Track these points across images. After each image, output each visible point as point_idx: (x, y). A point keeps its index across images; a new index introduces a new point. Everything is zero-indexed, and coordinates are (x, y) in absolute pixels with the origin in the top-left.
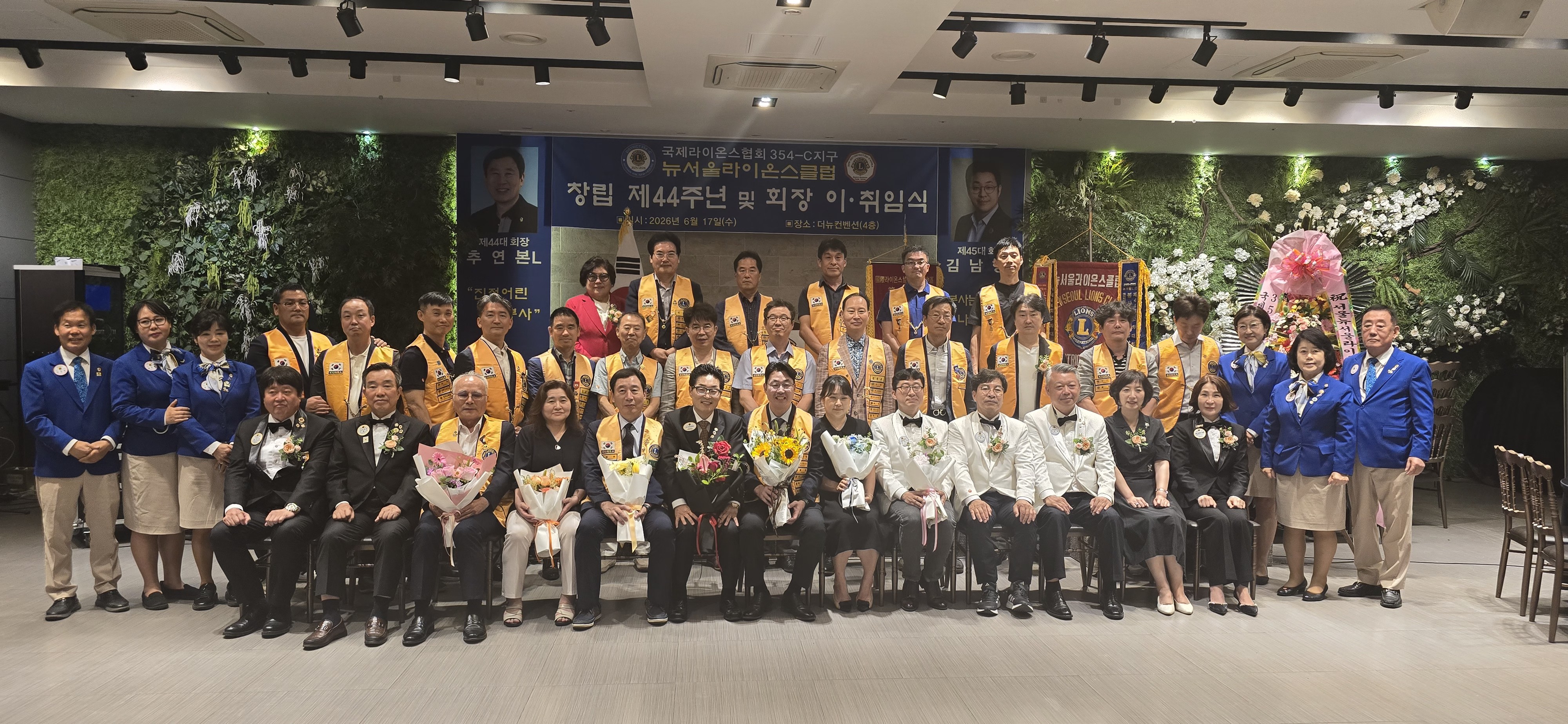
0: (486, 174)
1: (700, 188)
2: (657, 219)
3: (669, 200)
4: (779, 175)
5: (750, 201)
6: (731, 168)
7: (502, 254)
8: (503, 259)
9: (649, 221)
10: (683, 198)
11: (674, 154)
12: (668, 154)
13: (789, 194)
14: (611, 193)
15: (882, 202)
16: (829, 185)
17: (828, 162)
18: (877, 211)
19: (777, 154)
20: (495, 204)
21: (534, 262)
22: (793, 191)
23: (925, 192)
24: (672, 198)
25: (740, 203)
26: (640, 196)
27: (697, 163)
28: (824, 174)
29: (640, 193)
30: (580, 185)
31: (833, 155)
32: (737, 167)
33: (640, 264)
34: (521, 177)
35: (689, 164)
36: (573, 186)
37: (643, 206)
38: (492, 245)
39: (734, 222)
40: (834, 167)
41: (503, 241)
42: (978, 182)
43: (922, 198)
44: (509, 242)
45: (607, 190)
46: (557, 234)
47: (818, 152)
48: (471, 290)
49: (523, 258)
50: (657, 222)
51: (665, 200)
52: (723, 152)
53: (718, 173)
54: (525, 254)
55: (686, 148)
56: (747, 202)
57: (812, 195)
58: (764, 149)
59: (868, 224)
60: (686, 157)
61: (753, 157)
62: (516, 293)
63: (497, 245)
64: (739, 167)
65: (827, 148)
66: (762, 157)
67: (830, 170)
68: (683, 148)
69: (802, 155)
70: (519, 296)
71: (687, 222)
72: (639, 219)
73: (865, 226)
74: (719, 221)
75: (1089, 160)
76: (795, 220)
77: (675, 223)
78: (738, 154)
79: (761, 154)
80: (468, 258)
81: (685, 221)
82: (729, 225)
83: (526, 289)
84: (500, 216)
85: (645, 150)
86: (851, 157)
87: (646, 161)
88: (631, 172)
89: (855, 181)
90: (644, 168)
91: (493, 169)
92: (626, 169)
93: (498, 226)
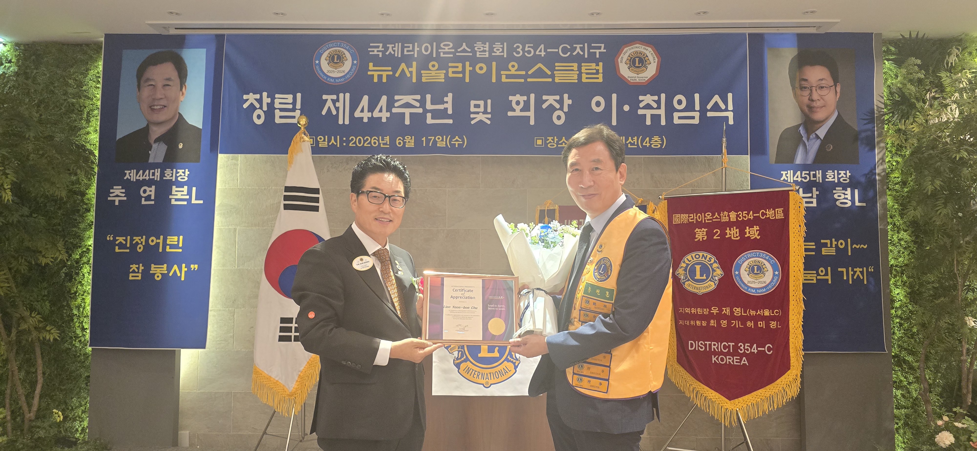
0: (139, 86)
1: (418, 97)
2: (360, 140)
3: (376, 114)
4: (525, 77)
5: (485, 112)
6: (460, 69)
7: (151, 191)
8: (153, 198)
9: (348, 141)
10: (394, 110)
11: (383, 52)
12: (375, 53)
13: (539, 102)
14: (298, 106)
15: (670, 110)
16: (595, 89)
17: (592, 58)
18: (663, 123)
19: (523, 49)
20: (148, 125)
21: (194, 201)
22: (545, 97)
23: (730, 96)
24: (381, 111)
25: (472, 116)
26: (337, 109)
27: (414, 64)
28: (587, 74)
29: (337, 104)
30: (258, 96)
31: (600, 48)
32: (468, 68)
33: (320, 196)
34: (181, 89)
36: (251, 98)
37: (341, 122)
38: (141, 178)
39: (463, 141)
40: (601, 64)
41: (154, 174)
42: (806, 80)
43: (726, 103)
44: (162, 175)
45: (294, 103)
46: (235, 164)
47: (578, 46)
48: (112, 239)
49: (179, 197)
50: (360, 143)
51: (370, 113)
52: (448, 49)
53: (443, 76)
54: (183, 191)
55: (400, 44)
56: (481, 114)
57: (571, 103)
58: (505, 44)
59: (650, 140)
60: (400, 56)
61: (490, 54)
62: (168, 242)
63: (147, 179)
64: (471, 68)
65: (590, 40)
66: (502, 54)
67: (595, 69)
68: (397, 44)
69: (557, 50)
70: (172, 246)
71: (400, 143)
72: (336, 140)
73: (646, 143)
74: (442, 140)
75: (967, 47)
76: (548, 138)
77: (384, 144)
78: (469, 50)
79: (501, 50)
80: (110, 197)
81: (397, 142)
82: (457, 146)
83: (181, 237)
84: (153, 142)
85: (345, 49)
86: (624, 51)
87: (346, 62)
88: (325, 78)
89: (631, 81)
90: (344, 71)
91: (148, 80)
92: (319, 75)
93: (149, 154)
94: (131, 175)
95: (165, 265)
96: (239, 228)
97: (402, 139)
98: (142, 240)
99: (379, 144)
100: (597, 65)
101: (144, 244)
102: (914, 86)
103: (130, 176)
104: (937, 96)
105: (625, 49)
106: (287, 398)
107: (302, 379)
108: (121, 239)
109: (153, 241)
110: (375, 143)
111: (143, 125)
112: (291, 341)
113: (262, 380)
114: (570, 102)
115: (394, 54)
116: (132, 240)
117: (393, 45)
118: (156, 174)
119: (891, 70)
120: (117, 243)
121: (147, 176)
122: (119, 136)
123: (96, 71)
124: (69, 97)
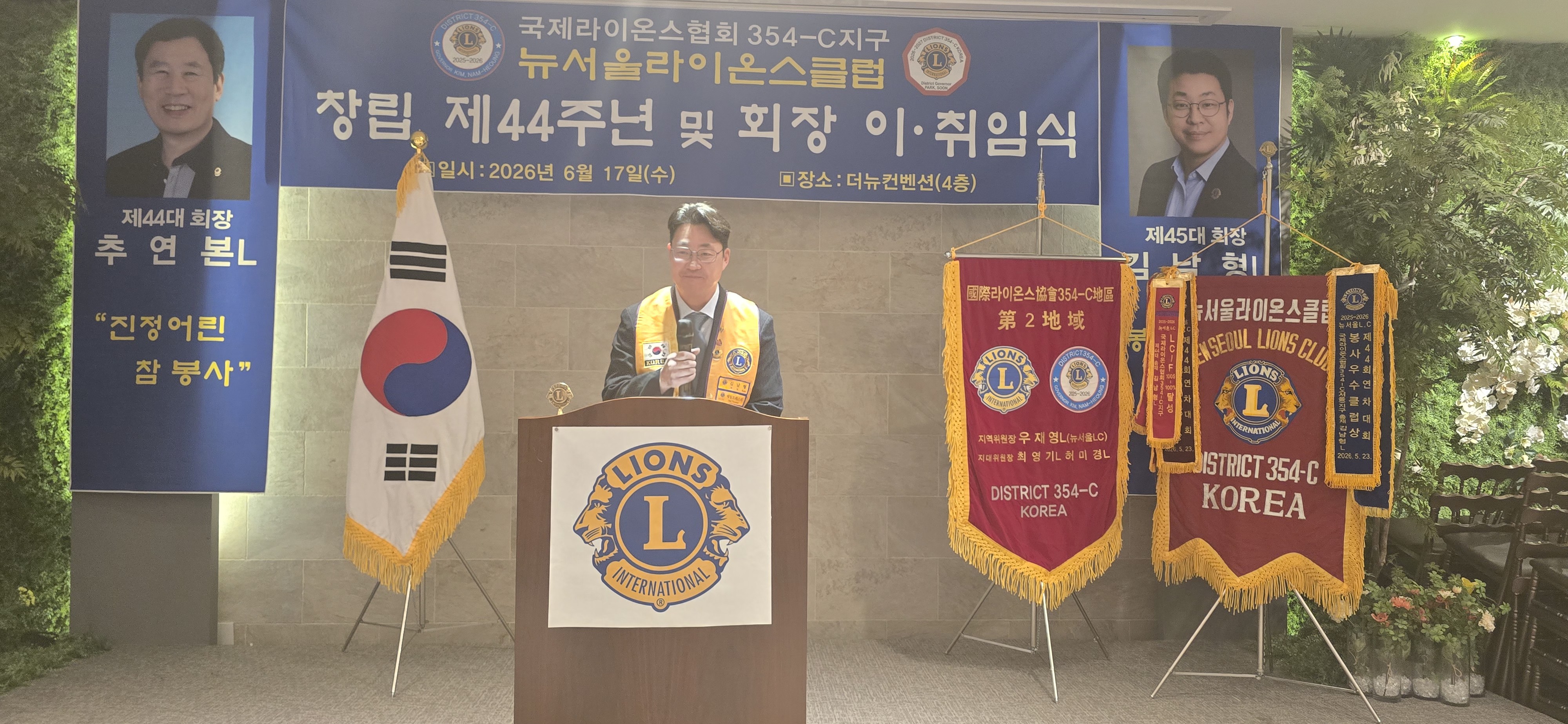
0: (141, 73)
1: (599, 104)
2: (506, 169)
3: (532, 129)
4: (766, 77)
5: (704, 130)
6: (665, 62)
7: (170, 244)
8: (173, 254)
9: (488, 171)
10: (561, 124)
11: (544, 32)
12: (531, 32)
13: (787, 117)
14: (407, 112)
15: (983, 134)
16: (872, 100)
17: (868, 52)
18: (972, 154)
19: (763, 34)
20: (160, 136)
21: (241, 262)
22: (795, 110)
23: (1072, 115)
24: (539, 124)
25: (684, 135)
26: (470, 119)
27: (593, 51)
28: (860, 75)
29: (470, 112)
30: (341, 95)
31: (880, 36)
32: (678, 61)
33: (448, 257)
34: (215, 82)
35: (575, 54)
36: (329, 98)
37: (475, 140)
38: (151, 223)
39: (669, 174)
40: (881, 61)
41: (173, 217)
42: (1184, 94)
43: (1065, 126)
44: (188, 218)
45: (400, 108)
46: (302, 202)
47: (847, 32)
48: (103, 319)
49: (217, 254)
50: (506, 173)
51: (523, 127)
52: (646, 29)
53: (637, 72)
54: (224, 245)
55: (570, 19)
56: (697, 132)
57: (835, 120)
58: (735, 24)
59: (953, 180)
60: (569, 38)
61: (712, 40)
62: (201, 326)
63: (162, 225)
64: (682, 61)
65: (867, 23)
66: (731, 40)
67: (873, 69)
68: (564, 19)
69: (815, 38)
70: (207, 333)
71: (570, 175)
72: (468, 168)
73: (947, 184)
74: (637, 172)
75: (1410, 53)
76: (800, 173)
77: (544, 176)
78: (680, 32)
79: (729, 33)
80: (98, 251)
81: (566, 173)
82: (659, 182)
83: (222, 319)
84: (170, 165)
85: (482, 24)
86: (917, 42)
87: (483, 46)
88: (450, 69)
89: (926, 89)
90: (480, 60)
91: (156, 63)
92: (441, 65)
93: (164, 185)
94: (134, 217)
95: (197, 363)
96: (310, 303)
97: (573, 169)
98: (156, 322)
99: (537, 176)
100: (876, 62)
101: (159, 328)
102: (1336, 108)
103: (132, 219)
104: (1365, 124)
105: (919, 40)
106: (400, 565)
107: (421, 538)
108: (119, 320)
109: (174, 323)
110: (530, 174)
111: (153, 135)
112: (404, 479)
113: (359, 539)
114: (834, 118)
115: (561, 35)
116: (138, 322)
117: (559, 21)
118: (177, 217)
119: (1305, 83)
120: (113, 325)
121: (161, 219)
122: (109, 154)
123: (65, 45)
124: (20, 86)
